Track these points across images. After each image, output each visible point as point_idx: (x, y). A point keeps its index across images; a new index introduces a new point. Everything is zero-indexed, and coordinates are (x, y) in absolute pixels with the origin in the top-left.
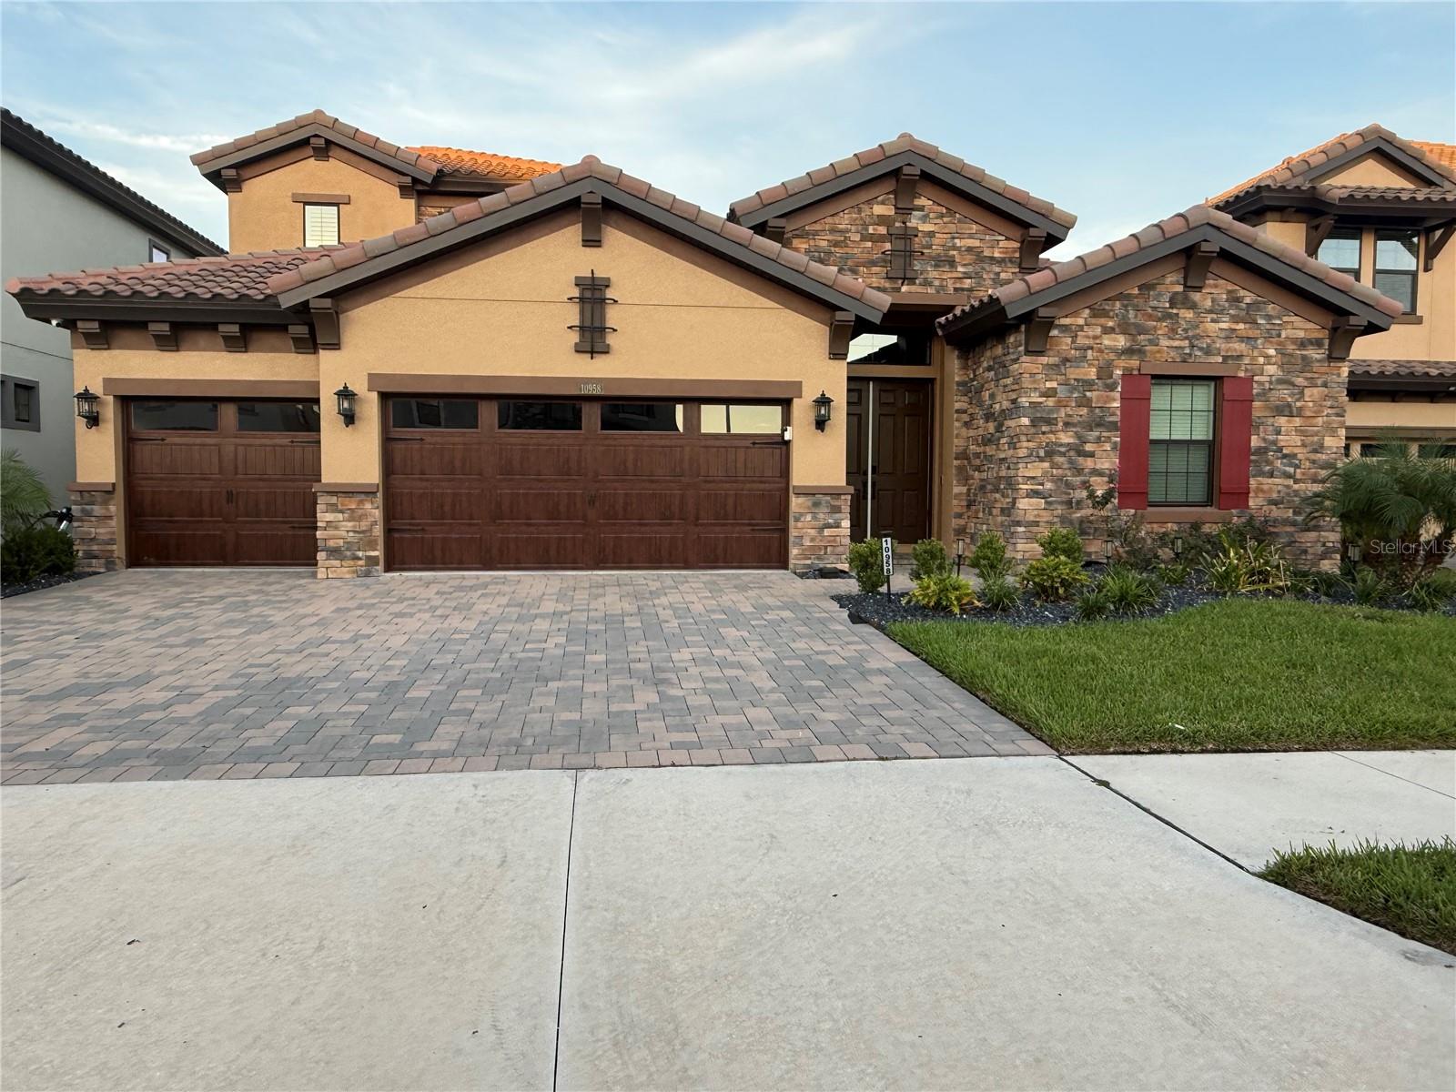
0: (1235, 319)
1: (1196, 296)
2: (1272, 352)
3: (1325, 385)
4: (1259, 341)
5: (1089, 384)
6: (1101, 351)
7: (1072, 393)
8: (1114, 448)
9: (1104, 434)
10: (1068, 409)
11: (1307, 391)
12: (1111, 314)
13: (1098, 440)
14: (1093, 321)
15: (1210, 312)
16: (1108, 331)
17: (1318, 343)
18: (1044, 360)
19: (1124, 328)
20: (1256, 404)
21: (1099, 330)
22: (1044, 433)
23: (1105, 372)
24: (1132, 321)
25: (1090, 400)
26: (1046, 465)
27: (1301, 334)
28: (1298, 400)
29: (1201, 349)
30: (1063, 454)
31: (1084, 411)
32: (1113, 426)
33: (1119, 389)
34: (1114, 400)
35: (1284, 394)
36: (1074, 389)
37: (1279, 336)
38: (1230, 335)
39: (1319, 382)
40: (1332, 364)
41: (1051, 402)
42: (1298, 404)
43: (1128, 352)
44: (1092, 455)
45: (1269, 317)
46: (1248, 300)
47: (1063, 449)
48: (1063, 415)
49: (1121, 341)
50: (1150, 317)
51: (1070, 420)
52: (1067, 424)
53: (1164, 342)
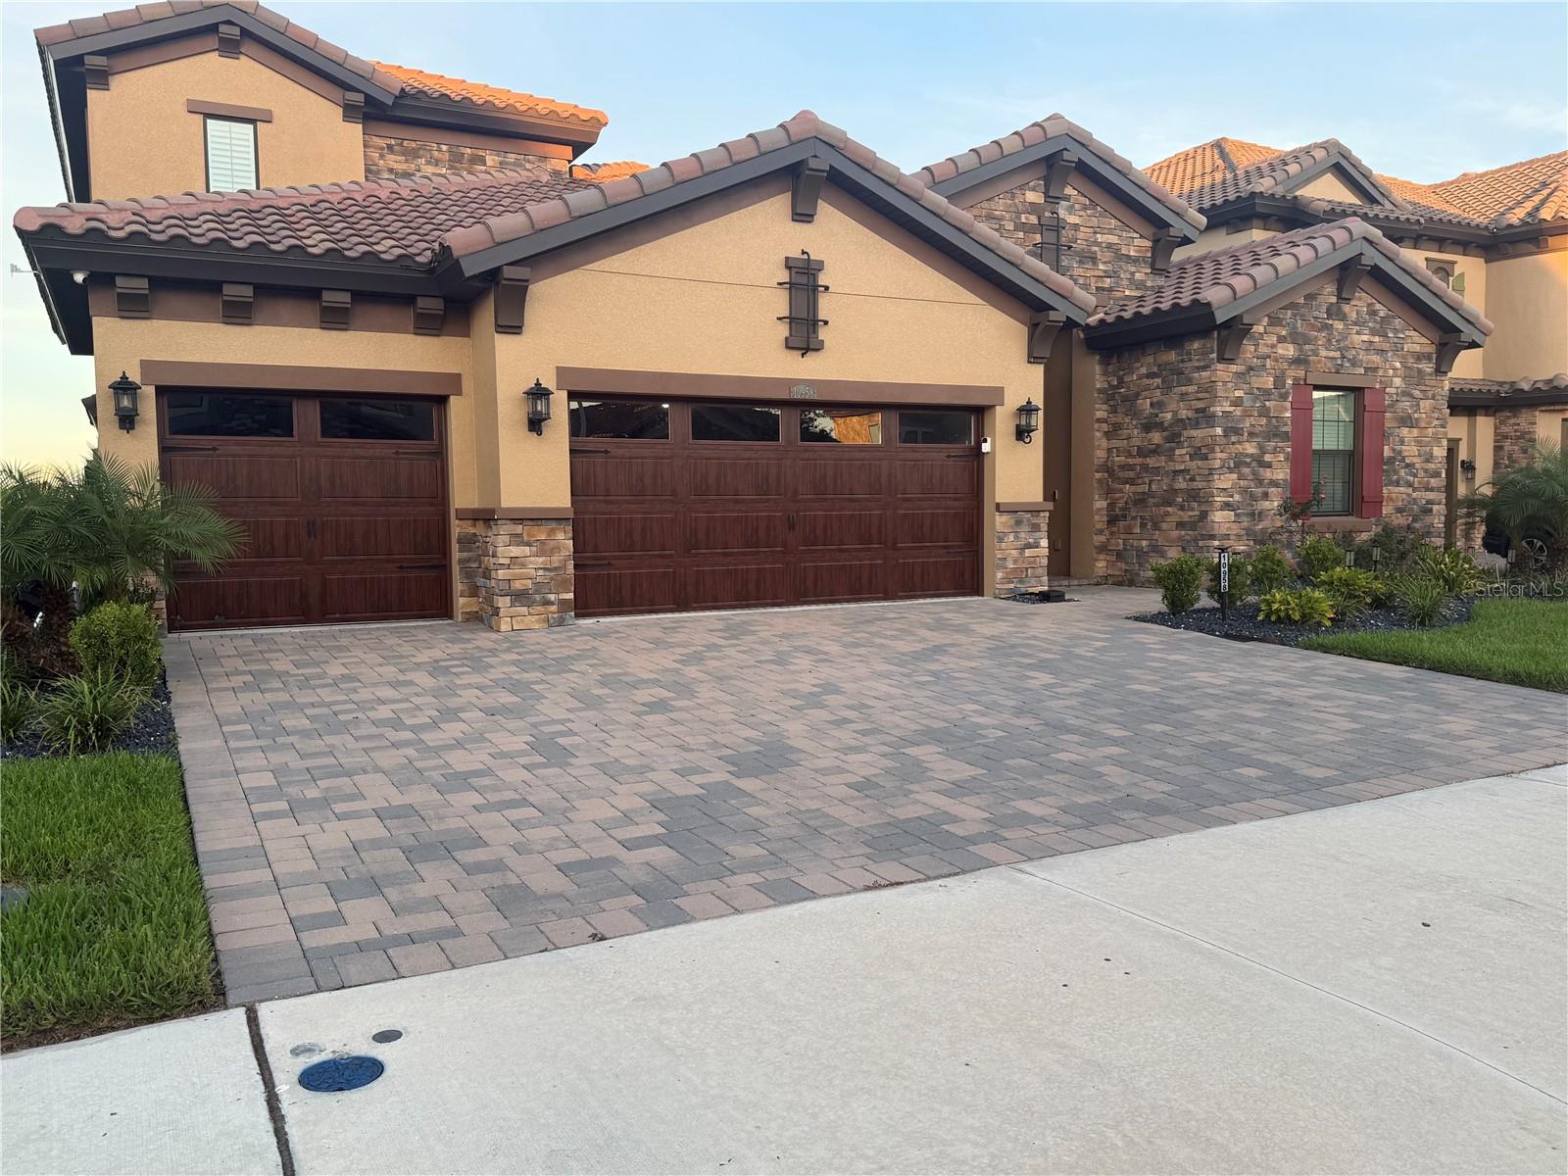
0: (1373, 332)
1: (1346, 308)
2: (1398, 365)
3: (1433, 398)
4: (1389, 354)
5: (1266, 393)
6: (1276, 360)
7: (1255, 402)
8: (1287, 459)
9: (1280, 444)
10: (1252, 418)
11: (1422, 403)
12: (1284, 322)
13: (1274, 451)
14: (1270, 329)
15: (1355, 324)
16: (1281, 339)
17: (1428, 357)
18: (1234, 368)
19: (1295, 338)
20: (1388, 415)
21: (1275, 339)
22: (1233, 443)
23: (1279, 382)
24: (1300, 330)
25: (1268, 409)
26: (1235, 476)
27: (1417, 348)
28: (1416, 412)
29: (1349, 360)
30: (1248, 465)
31: (1264, 421)
32: (1285, 437)
33: (1290, 399)
34: (1286, 410)
35: (1406, 405)
36: (1257, 398)
37: (1403, 349)
38: (1369, 347)
39: (1430, 394)
40: (1438, 378)
41: (1238, 412)
42: (1416, 416)
43: (1297, 361)
44: (1269, 465)
45: (1396, 331)
46: (1382, 314)
47: (1248, 460)
48: (1248, 425)
49: (1289, 350)
50: (1313, 327)
51: (1252, 429)
52: (1251, 434)
53: (1323, 353)
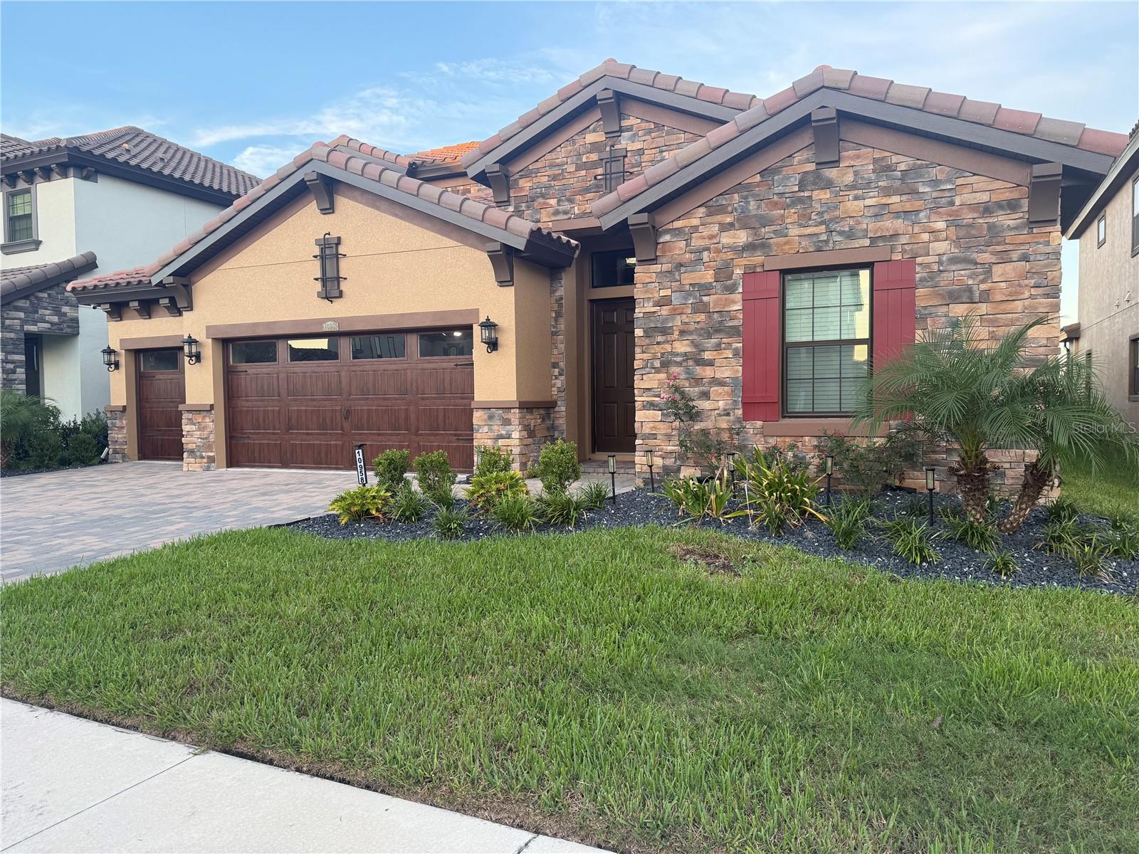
0: (888, 192)
1: (831, 173)
2: (941, 225)
3: (1025, 258)
4: (922, 215)
5: (705, 289)
6: (718, 251)
7: (686, 299)
8: (736, 354)
9: (725, 340)
10: (684, 316)
11: (997, 270)
12: (730, 209)
13: (718, 348)
14: (709, 219)
15: (853, 187)
16: (725, 228)
17: (1012, 206)
18: (657, 268)
19: (744, 222)
20: (920, 292)
21: (717, 229)
22: (658, 343)
23: (723, 273)
24: (754, 212)
25: (707, 305)
26: (663, 376)
27: (985, 197)
28: (983, 281)
29: (841, 233)
30: (679, 364)
31: (702, 317)
32: (734, 331)
33: (740, 290)
34: (734, 302)
35: (961, 275)
36: (689, 294)
37: (952, 203)
38: (880, 212)
39: (1015, 256)
40: (1035, 230)
41: (665, 311)
42: (983, 287)
43: (750, 247)
44: (711, 363)
45: (935, 183)
46: (903, 167)
47: (679, 359)
48: (680, 324)
49: (742, 237)
50: (775, 205)
51: (685, 328)
52: (682, 333)
53: (794, 231)
